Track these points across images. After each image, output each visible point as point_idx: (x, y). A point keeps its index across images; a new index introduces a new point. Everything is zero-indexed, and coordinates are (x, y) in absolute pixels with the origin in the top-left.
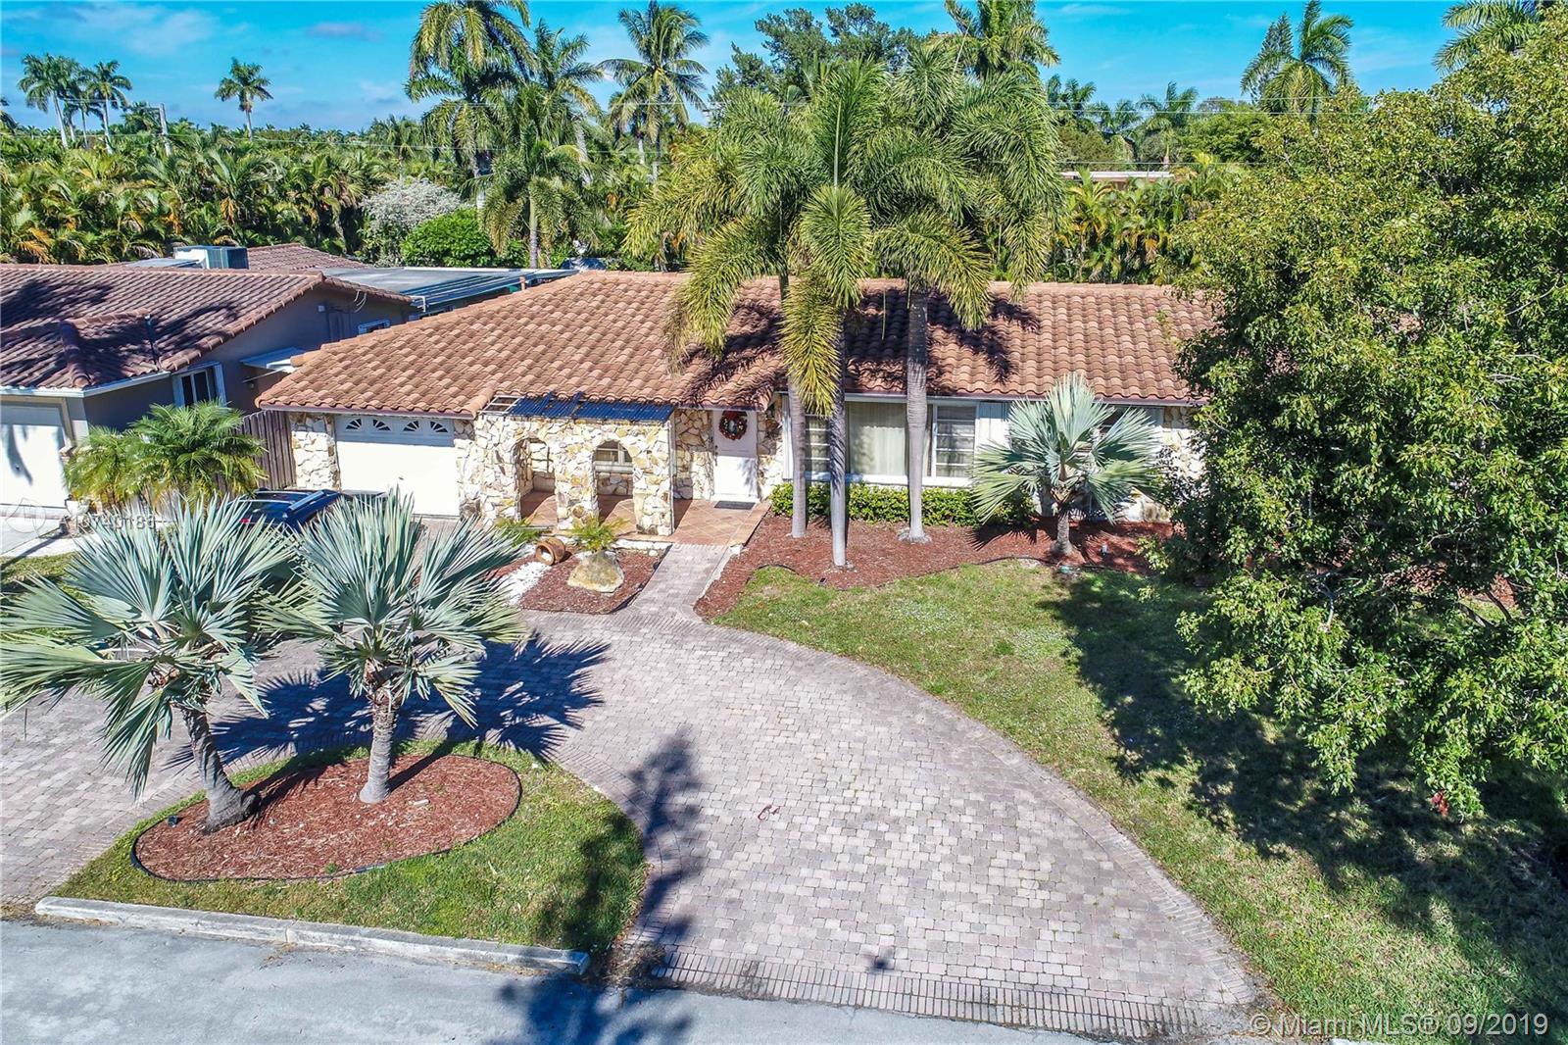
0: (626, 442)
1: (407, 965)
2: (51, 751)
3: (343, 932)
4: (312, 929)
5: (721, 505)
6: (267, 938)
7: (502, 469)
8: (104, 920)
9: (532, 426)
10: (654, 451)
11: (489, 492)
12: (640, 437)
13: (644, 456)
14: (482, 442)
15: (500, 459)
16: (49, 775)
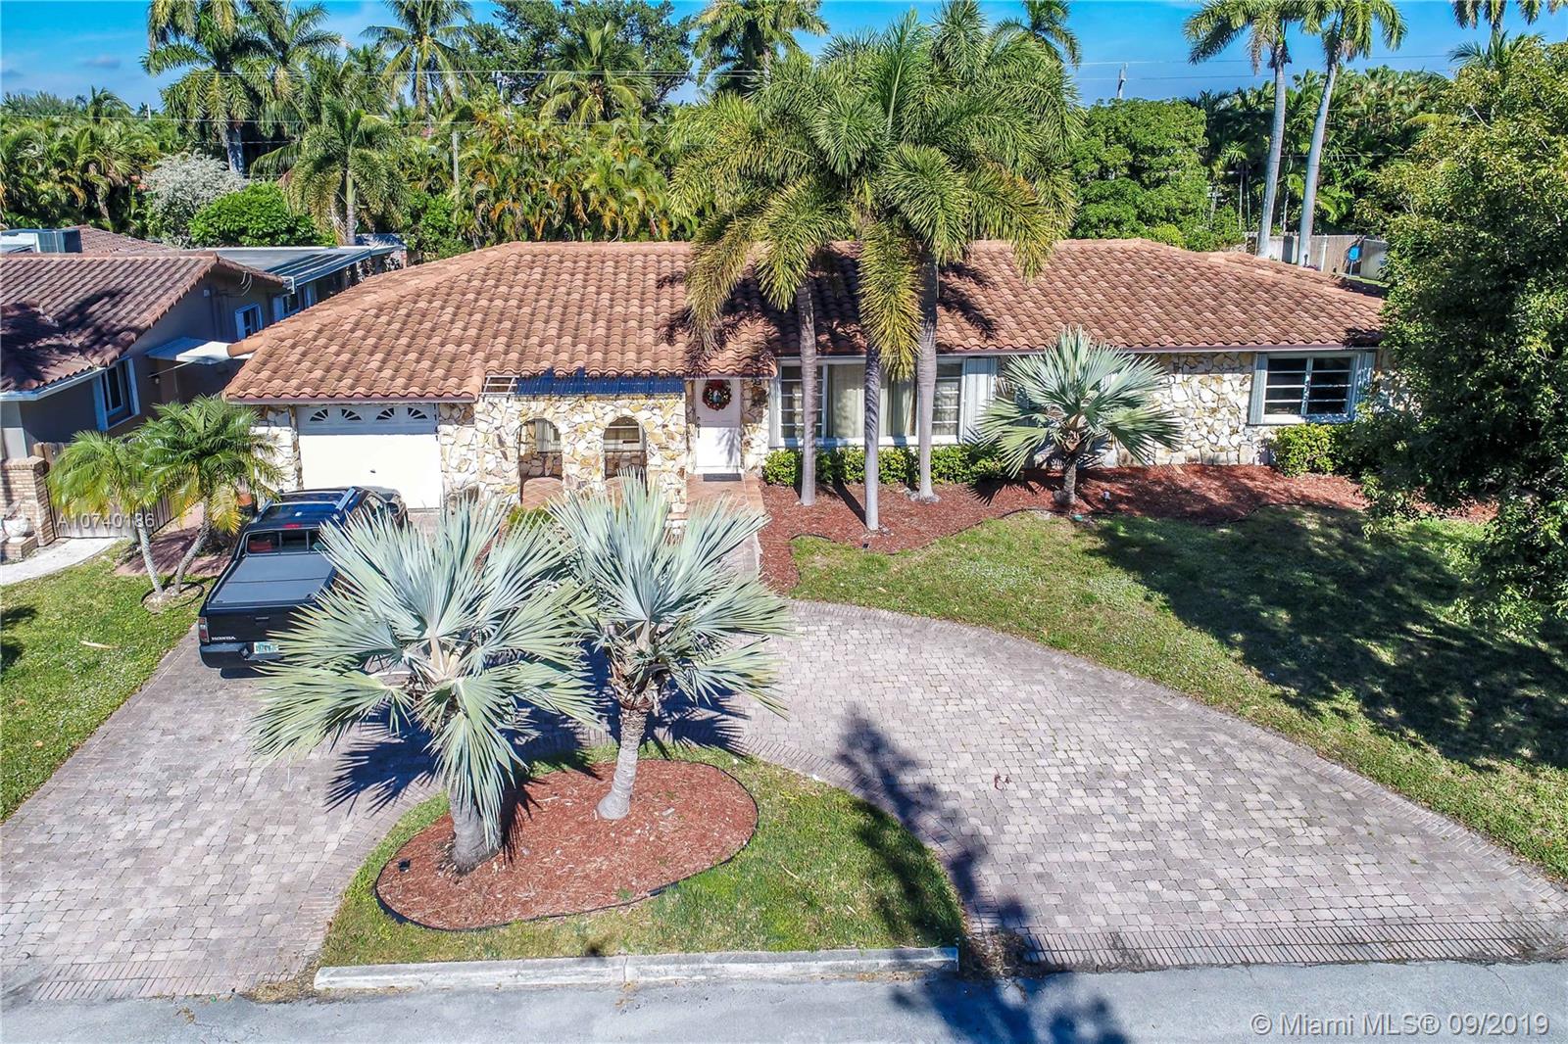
0: (641, 417)
1: (774, 987)
2: (177, 805)
3: (689, 961)
4: (652, 961)
5: (708, 478)
6: (601, 980)
7: (504, 454)
8: (399, 985)
9: (538, 407)
10: (671, 425)
11: (489, 479)
12: (656, 411)
13: (658, 431)
14: (482, 426)
15: (501, 442)
16: (199, 832)
